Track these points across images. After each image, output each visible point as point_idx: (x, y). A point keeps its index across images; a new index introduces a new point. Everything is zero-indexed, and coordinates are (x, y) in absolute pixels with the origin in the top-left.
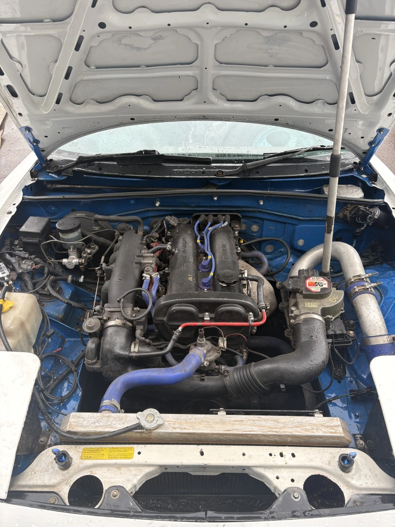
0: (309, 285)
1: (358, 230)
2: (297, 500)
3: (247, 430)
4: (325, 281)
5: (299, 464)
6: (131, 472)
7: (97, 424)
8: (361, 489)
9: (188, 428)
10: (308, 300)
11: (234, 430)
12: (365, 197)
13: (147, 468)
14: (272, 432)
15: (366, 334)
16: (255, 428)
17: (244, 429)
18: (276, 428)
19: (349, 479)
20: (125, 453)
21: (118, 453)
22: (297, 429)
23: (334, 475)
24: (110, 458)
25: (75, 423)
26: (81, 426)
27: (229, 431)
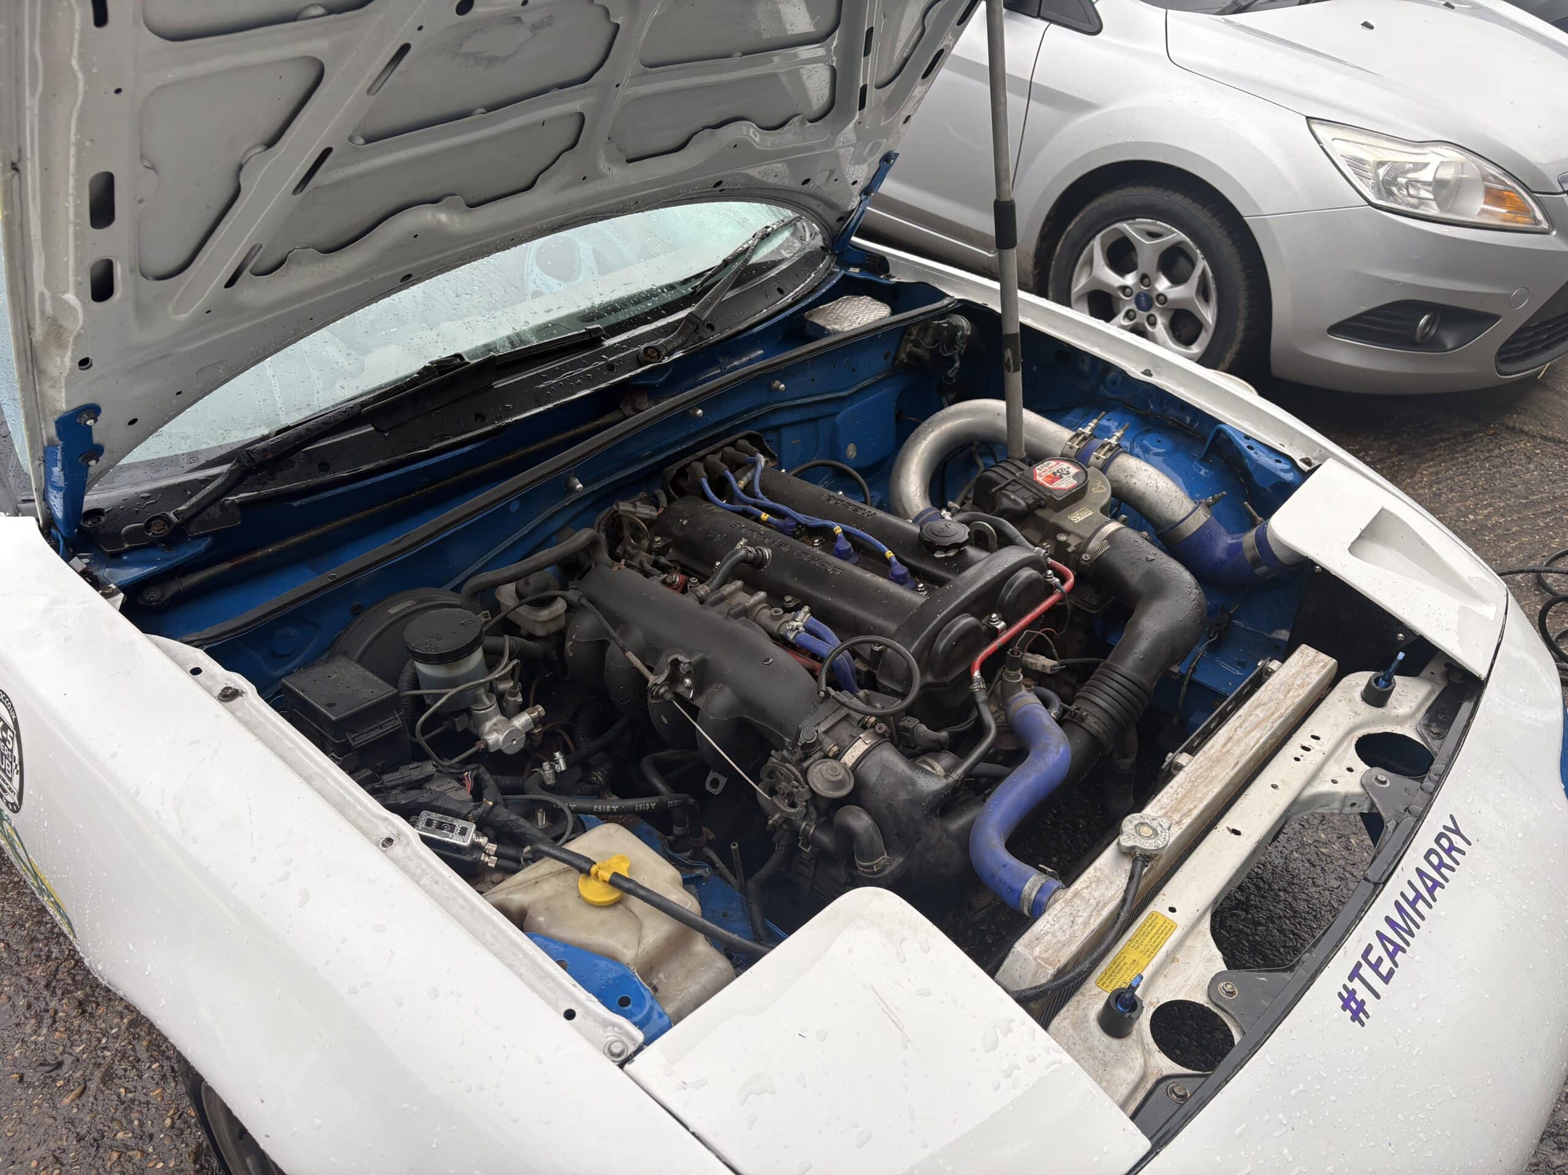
0: (1052, 482)
1: (951, 373)
2: (1388, 784)
3: (1252, 744)
4: (1061, 463)
5: (1333, 741)
6: (1194, 947)
7: (1080, 920)
8: (1413, 715)
9: (1192, 806)
10: (1065, 510)
11: (1240, 757)
12: (894, 312)
13: (1203, 921)
14: (1276, 720)
15: (1169, 522)
16: (1256, 734)
17: (1247, 745)
18: (1273, 714)
19: (1394, 712)
20: (1155, 930)
21: (1148, 939)
22: (1291, 693)
23: (1373, 722)
24: (1151, 955)
25: (1046, 951)
26: (1064, 945)
27: (1237, 763)
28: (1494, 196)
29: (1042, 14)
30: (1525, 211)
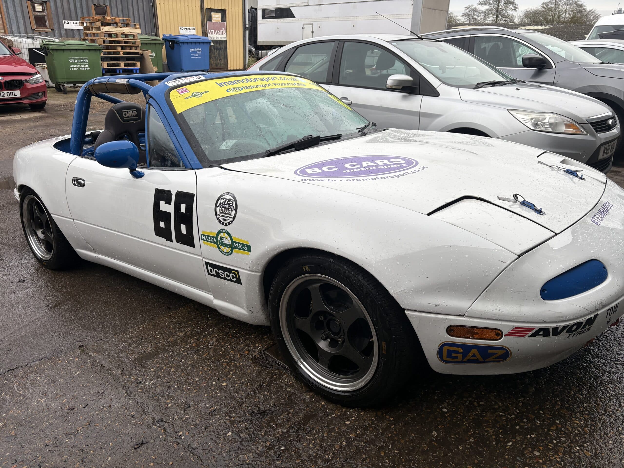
28: (567, 126)
29: (420, 93)
30: (579, 129)
